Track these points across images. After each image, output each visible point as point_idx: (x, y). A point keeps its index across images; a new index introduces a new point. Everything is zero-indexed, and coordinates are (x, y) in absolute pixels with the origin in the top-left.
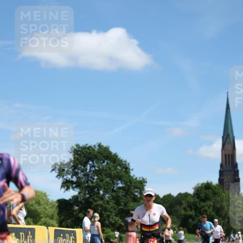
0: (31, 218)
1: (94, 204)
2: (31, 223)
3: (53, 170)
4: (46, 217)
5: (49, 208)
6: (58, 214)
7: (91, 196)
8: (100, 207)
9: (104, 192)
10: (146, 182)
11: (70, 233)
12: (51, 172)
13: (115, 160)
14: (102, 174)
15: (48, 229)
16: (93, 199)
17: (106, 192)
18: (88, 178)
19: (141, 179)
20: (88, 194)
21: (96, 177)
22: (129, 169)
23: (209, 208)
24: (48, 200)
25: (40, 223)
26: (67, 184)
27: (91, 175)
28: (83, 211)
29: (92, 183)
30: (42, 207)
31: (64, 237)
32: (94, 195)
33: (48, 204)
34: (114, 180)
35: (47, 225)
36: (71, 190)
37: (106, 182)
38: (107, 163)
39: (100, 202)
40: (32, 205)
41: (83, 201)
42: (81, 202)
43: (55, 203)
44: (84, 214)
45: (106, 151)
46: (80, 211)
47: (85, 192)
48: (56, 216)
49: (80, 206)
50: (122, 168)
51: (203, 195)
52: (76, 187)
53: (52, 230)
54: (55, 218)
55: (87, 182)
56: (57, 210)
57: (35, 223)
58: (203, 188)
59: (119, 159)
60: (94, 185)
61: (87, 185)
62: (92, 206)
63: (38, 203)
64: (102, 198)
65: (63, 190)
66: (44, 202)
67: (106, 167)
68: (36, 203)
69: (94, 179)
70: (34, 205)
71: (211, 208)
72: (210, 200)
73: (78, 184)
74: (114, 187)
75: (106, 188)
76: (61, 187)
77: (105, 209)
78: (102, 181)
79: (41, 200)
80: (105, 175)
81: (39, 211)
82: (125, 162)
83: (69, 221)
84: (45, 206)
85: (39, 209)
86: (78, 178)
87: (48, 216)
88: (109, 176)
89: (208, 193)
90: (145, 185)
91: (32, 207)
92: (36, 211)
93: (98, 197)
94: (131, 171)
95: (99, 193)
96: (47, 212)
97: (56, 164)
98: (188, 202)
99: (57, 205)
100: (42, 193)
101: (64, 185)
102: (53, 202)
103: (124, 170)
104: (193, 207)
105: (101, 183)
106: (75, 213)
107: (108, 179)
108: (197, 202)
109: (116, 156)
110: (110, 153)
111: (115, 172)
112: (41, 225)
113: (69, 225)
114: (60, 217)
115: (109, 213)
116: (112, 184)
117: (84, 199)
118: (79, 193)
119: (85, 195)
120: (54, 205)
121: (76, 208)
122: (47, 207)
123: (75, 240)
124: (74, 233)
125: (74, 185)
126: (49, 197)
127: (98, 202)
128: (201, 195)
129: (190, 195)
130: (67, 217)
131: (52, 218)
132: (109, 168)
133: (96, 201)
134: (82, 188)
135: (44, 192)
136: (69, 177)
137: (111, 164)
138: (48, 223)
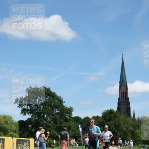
0: (2, 132)
1: (41, 123)
2: (2, 135)
3: (15, 103)
4: (12, 132)
5: (14, 126)
6: (19, 130)
7: (39, 119)
8: (45, 125)
9: (47, 116)
10: (73, 110)
11: (26, 141)
12: (14, 104)
13: (54, 96)
14: (46, 105)
15: (12, 139)
16: (41, 120)
17: (48, 116)
18: (37, 107)
19: (70, 108)
20: (38, 117)
21: (42, 107)
22: (63, 102)
23: (112, 125)
24: (12, 121)
25: (8, 135)
26: (24, 111)
27: (39, 106)
28: (35, 128)
29: (40, 110)
30: (9, 125)
31: (23, 144)
32: (41, 118)
33: (13, 123)
34: (53, 109)
35: (12, 136)
36: (27, 115)
37: (49, 110)
38: (49, 98)
39: (45, 122)
40: (3, 124)
41: (35, 122)
42: (33, 122)
43: (17, 123)
44: (35, 129)
45: (48, 91)
46: (32, 127)
47: (36, 116)
48: (18, 131)
49: (33, 125)
50: (58, 101)
51: (108, 117)
52: (30, 113)
53: (15, 139)
54: (17, 132)
55: (37, 110)
56: (18, 127)
57: (5, 135)
58: (108, 113)
59: (56, 95)
60: (41, 111)
61: (36, 111)
62: (40, 124)
63: (7, 123)
64: (46, 120)
65: (22, 115)
66: (10, 122)
67: (48, 101)
68: (6, 123)
69: (41, 108)
70: (4, 124)
71: (113, 125)
72: (112, 120)
73: (31, 111)
74: (53, 113)
75: (48, 113)
76: (21, 113)
77: (48, 126)
78: (46, 109)
79: (8, 121)
80: (48, 105)
81: (7, 127)
82: (60, 97)
83: (26, 134)
84: (11, 125)
85: (8, 127)
86: (31, 107)
87: (12, 131)
88: (50, 106)
89: (111, 116)
90: (72, 112)
91: (3, 126)
92: (5, 128)
93: (43, 119)
94: (64, 103)
95: (44, 117)
96: (12, 128)
97: (17, 99)
98: (99, 122)
99: (18, 124)
100: (9, 117)
101: (22, 112)
102: (15, 122)
103: (59, 102)
104: (102, 125)
105: (45, 110)
106: (29, 129)
107: (49, 108)
108: (104, 122)
109: (54, 93)
110: (51, 92)
111: (54, 103)
112: (9, 136)
113: (26, 136)
114: (20, 131)
115: (50, 129)
116: (52, 111)
117: (34, 120)
118: (32, 117)
119: (35, 118)
120: (17, 124)
121: (30, 126)
122: (12, 126)
123: (29, 145)
124: (29, 141)
125: (29, 112)
126: (13, 119)
127: (44, 122)
128: (106, 118)
129: (100, 117)
130: (25, 132)
131: (15, 132)
132: (50, 101)
133: (42, 121)
134: (34, 114)
135: (10, 116)
136: (26, 106)
137: (52, 99)
138: (13, 135)
